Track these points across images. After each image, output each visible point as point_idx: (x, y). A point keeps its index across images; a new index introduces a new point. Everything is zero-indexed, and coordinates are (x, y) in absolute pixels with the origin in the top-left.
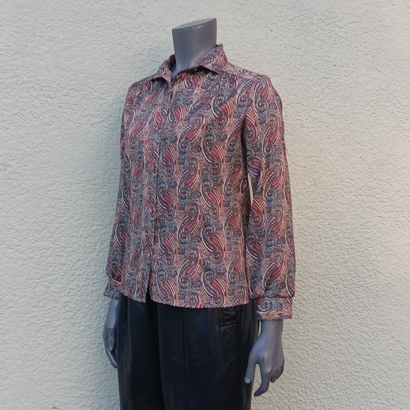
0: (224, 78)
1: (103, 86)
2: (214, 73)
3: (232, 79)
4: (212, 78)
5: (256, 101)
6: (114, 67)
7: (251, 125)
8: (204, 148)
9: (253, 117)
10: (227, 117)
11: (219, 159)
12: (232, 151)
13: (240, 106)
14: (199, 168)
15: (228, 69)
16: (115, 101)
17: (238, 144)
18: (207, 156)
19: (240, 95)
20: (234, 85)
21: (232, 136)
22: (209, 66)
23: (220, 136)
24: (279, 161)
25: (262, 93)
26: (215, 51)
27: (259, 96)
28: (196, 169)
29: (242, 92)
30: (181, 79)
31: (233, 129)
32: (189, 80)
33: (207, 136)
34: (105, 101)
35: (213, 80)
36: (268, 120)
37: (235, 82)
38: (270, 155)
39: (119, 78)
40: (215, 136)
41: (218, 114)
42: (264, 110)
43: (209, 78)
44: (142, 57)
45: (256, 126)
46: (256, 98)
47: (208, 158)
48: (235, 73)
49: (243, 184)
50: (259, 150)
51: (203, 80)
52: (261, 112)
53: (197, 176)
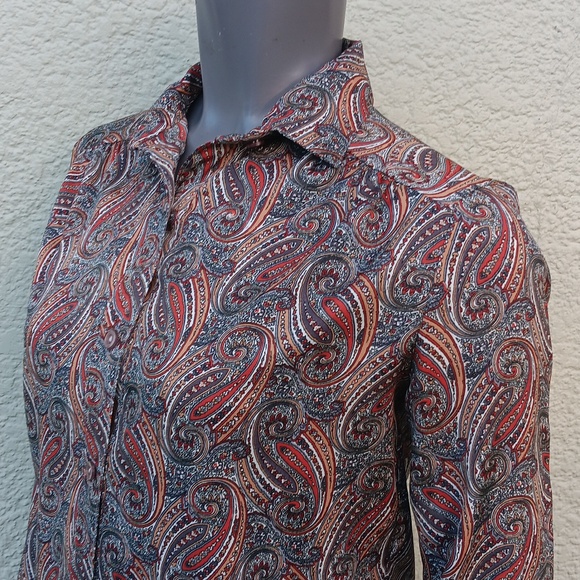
0: (354, 184)
1: (16, 122)
2: (319, 163)
3: (381, 194)
4: (310, 177)
5: (459, 294)
6: (48, 69)
7: (434, 374)
8: (258, 445)
9: (444, 348)
10: (350, 341)
11: (309, 481)
12: (360, 450)
13: (398, 304)
14: (236, 515)
15: (372, 146)
16: (51, 167)
17: (383, 429)
18: (267, 471)
19: (402, 263)
20: (386, 216)
21: (362, 403)
22: (304, 135)
23: (319, 404)
24: (524, 502)
25: (483, 264)
26: (332, 73)
27: (473, 275)
28: (226, 520)
29: (411, 251)
30: (209, 164)
31: (368, 383)
32: (235, 175)
33: (271, 407)
34: (21, 165)
35: (313, 187)
36: (497, 365)
37: (389, 204)
38: (493, 484)
39: (64, 101)
40: (300, 405)
41: (315, 335)
42: (488, 327)
43: (299, 180)
44: (131, 43)
45: (453, 377)
46: (463, 279)
47: (272, 477)
48: (393, 170)
49: (391, 540)
50: (458, 458)
51: (281, 179)
52: (473, 331)
53: (229, 541)
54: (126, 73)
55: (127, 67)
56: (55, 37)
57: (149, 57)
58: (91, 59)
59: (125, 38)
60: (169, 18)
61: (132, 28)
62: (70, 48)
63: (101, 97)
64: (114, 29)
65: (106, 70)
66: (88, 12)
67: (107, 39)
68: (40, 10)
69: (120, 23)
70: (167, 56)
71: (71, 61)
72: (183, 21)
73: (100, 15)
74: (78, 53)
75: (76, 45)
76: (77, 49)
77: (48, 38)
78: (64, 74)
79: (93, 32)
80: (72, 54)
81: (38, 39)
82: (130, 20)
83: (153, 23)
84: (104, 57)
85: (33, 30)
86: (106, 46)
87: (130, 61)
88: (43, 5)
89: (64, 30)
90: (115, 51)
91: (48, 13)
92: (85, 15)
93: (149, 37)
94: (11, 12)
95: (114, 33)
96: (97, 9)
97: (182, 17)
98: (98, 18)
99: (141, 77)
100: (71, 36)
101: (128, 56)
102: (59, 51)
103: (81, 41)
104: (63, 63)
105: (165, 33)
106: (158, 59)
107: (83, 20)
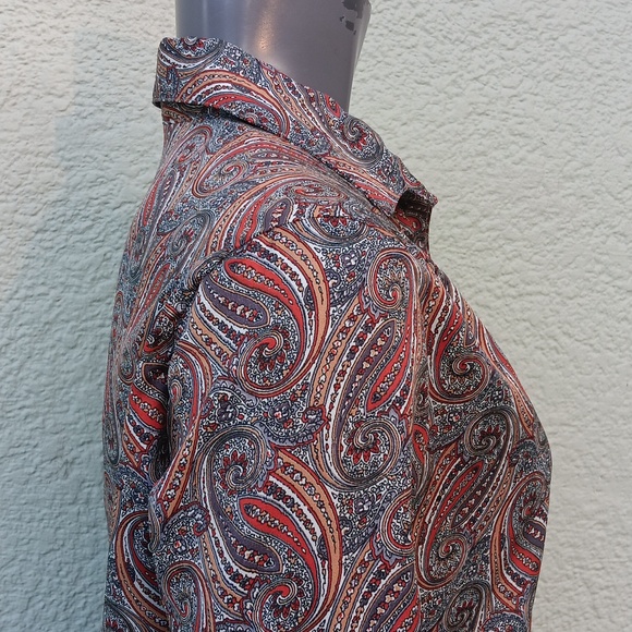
54: (479, 154)
55: (481, 148)
56: (411, 120)
57: (503, 137)
58: (445, 141)
59: (480, 118)
60: (525, 96)
61: (488, 107)
62: (425, 130)
63: (455, 180)
64: (471, 109)
65: (461, 152)
66: (445, 93)
67: (462, 120)
68: (398, 92)
69: (476, 103)
70: (520, 135)
71: (426, 144)
72: (538, 98)
73: (457, 95)
74: (434, 135)
75: (432, 127)
76: (433, 131)
77: (404, 121)
78: (419, 158)
79: (449, 114)
80: (428, 137)
81: (395, 123)
82: (486, 100)
83: (508, 102)
84: (460, 139)
85: (391, 113)
86: (461, 127)
87: (484, 141)
88: (401, 87)
89: (421, 112)
90: (470, 132)
91: (405, 95)
92: (442, 96)
93: (505, 116)
94: (368, 95)
95: (470, 114)
96: (454, 90)
97: (536, 95)
98: (455, 99)
99: (495, 158)
100: (428, 118)
101: (484, 136)
102: (415, 135)
103: (437, 123)
104: (418, 146)
105: (521, 112)
106: (512, 138)
107: (440, 101)
